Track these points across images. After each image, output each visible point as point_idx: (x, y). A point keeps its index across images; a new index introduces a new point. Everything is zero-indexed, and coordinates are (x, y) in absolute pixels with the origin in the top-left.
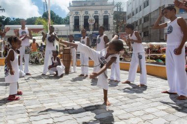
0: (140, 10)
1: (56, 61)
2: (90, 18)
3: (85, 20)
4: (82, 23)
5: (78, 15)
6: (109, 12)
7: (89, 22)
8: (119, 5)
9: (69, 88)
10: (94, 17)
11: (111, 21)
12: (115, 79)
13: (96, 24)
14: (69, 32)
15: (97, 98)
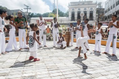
0: (114, 7)
1: (62, 39)
2: (81, 13)
3: (78, 14)
4: (76, 16)
5: (74, 11)
6: (93, 8)
7: (80, 15)
8: (100, 4)
9: (70, 55)
10: (84, 12)
11: (95, 14)
12: (97, 51)
13: (85, 16)
14: (68, 21)
15: (87, 62)
